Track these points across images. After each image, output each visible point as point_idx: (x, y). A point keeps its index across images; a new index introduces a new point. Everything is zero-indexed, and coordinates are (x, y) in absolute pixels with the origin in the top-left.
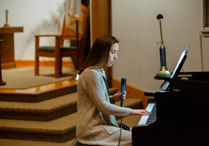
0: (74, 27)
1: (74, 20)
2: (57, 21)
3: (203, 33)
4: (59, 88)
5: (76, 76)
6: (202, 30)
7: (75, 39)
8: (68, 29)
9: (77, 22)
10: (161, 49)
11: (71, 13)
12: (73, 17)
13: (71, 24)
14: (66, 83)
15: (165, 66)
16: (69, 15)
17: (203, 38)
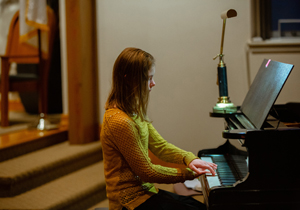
0: (34, 41)
1: (33, 28)
3: (251, 47)
6: (249, 42)
9: (39, 32)
11: (30, 16)
12: (33, 23)
13: (30, 35)
15: (227, 95)
16: (27, 20)
17: (251, 56)
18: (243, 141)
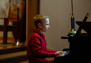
0: (16, 13)
1: (16, 8)
2: (4, 12)
4: (5, 48)
5: (16, 43)
7: (16, 20)
8: (12, 13)
9: (18, 9)
10: (72, 18)
11: (15, 3)
12: (16, 6)
13: (15, 10)
14: (10, 47)
15: (74, 28)
16: (13, 5)
18: (68, 39)
